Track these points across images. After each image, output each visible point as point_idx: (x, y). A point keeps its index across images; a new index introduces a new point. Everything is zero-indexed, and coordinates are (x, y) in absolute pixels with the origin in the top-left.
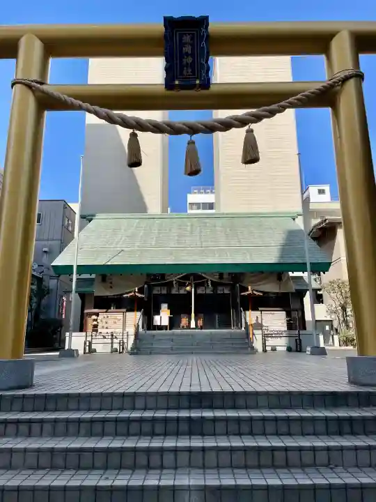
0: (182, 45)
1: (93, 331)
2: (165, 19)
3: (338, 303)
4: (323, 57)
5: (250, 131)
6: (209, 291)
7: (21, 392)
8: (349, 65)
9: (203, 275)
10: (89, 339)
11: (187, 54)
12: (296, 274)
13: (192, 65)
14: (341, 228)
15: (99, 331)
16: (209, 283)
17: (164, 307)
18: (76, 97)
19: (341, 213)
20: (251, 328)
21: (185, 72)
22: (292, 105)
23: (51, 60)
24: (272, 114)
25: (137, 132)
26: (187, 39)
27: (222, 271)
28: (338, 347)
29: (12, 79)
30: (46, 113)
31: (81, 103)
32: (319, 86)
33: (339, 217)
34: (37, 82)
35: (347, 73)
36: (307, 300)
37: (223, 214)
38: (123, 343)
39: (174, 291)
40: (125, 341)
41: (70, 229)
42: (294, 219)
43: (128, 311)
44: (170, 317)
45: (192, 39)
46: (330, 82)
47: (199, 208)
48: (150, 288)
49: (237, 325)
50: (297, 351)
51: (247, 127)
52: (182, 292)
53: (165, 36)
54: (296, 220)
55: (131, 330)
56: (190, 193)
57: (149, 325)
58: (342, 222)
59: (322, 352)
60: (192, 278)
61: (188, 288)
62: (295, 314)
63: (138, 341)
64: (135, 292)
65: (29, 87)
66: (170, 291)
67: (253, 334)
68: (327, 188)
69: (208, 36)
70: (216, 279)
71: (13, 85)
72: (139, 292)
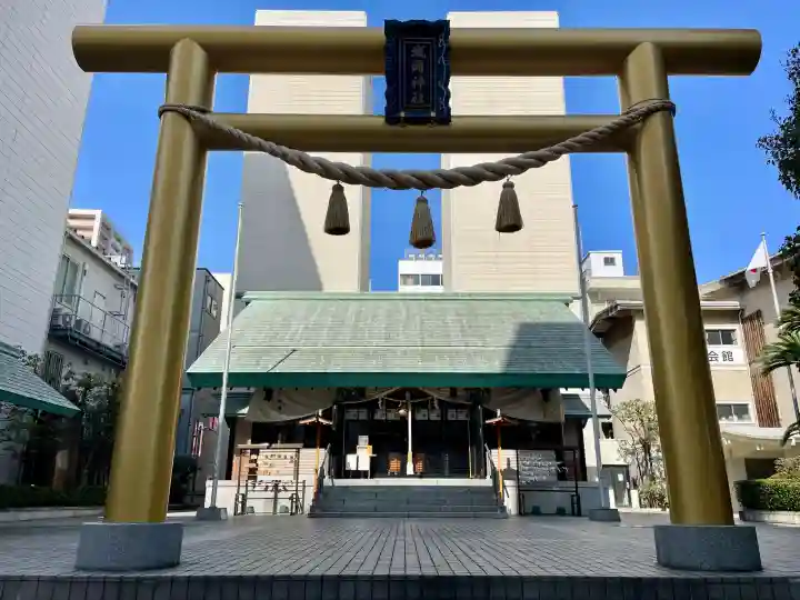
0: (410, 60)
1: (249, 478)
2: (387, 23)
3: (637, 439)
4: (615, 80)
5: (508, 186)
6: (434, 417)
7: (169, 573)
8: (654, 92)
9: (426, 391)
10: (243, 491)
11: (417, 73)
12: (572, 391)
13: (426, 90)
14: (642, 318)
15: (259, 478)
16: (436, 402)
17: (363, 440)
18: (256, 132)
19: (641, 295)
20: (501, 477)
21: (414, 100)
22: (570, 149)
23: (217, 76)
24: (541, 161)
25: (343, 184)
26: (418, 52)
27: (453, 385)
28: (639, 510)
29: (161, 104)
30: (210, 154)
31: (262, 141)
32: (609, 122)
33: (639, 302)
34: (198, 110)
35: (650, 105)
36: (588, 431)
37: (457, 294)
38: (297, 499)
39: (378, 416)
40: (300, 495)
41: (214, 313)
42: (567, 305)
43: (306, 446)
44: (372, 458)
45: (426, 51)
46: (625, 117)
47: (416, 283)
48: (342, 410)
49: (479, 472)
50: (573, 514)
51: (504, 180)
52: (391, 416)
53: (386, 48)
54: (571, 305)
55: (309, 478)
56: (403, 258)
57: (339, 470)
58: (644, 308)
59: (614, 517)
60: (408, 395)
61: (402, 412)
62: (569, 456)
63: (321, 496)
64: (318, 416)
65: (187, 117)
66: (373, 416)
67: (504, 487)
68: (618, 256)
69: (449, 49)
70: (445, 396)
71: (161, 114)
72: (324, 417)
